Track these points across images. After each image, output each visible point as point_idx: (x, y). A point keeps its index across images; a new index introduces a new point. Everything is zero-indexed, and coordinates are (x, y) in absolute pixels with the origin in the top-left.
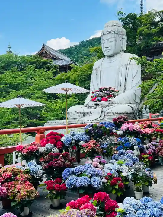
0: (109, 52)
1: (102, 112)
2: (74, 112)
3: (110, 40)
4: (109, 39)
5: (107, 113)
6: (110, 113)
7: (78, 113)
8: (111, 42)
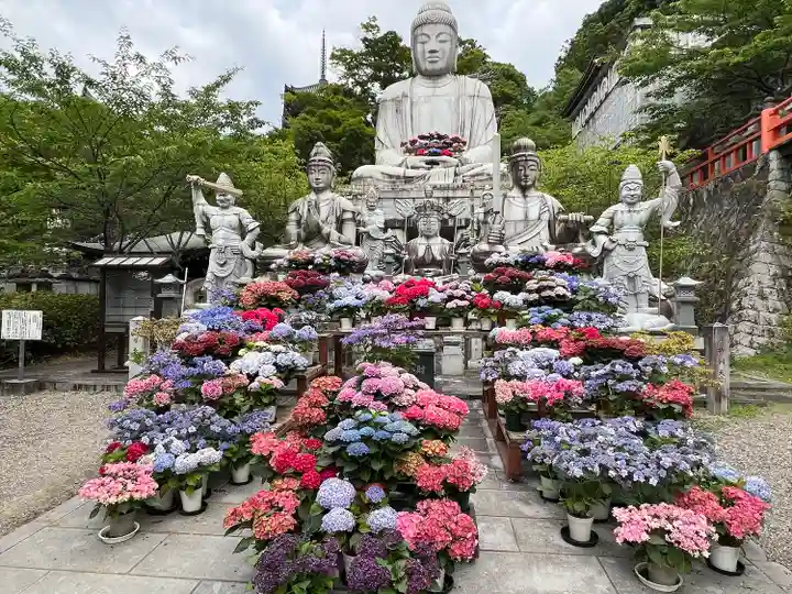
0: (436, 62)
1: (456, 175)
2: (380, 176)
3: (442, 37)
4: (441, 33)
5: (473, 176)
6: (477, 175)
7: (391, 176)
8: (445, 41)
